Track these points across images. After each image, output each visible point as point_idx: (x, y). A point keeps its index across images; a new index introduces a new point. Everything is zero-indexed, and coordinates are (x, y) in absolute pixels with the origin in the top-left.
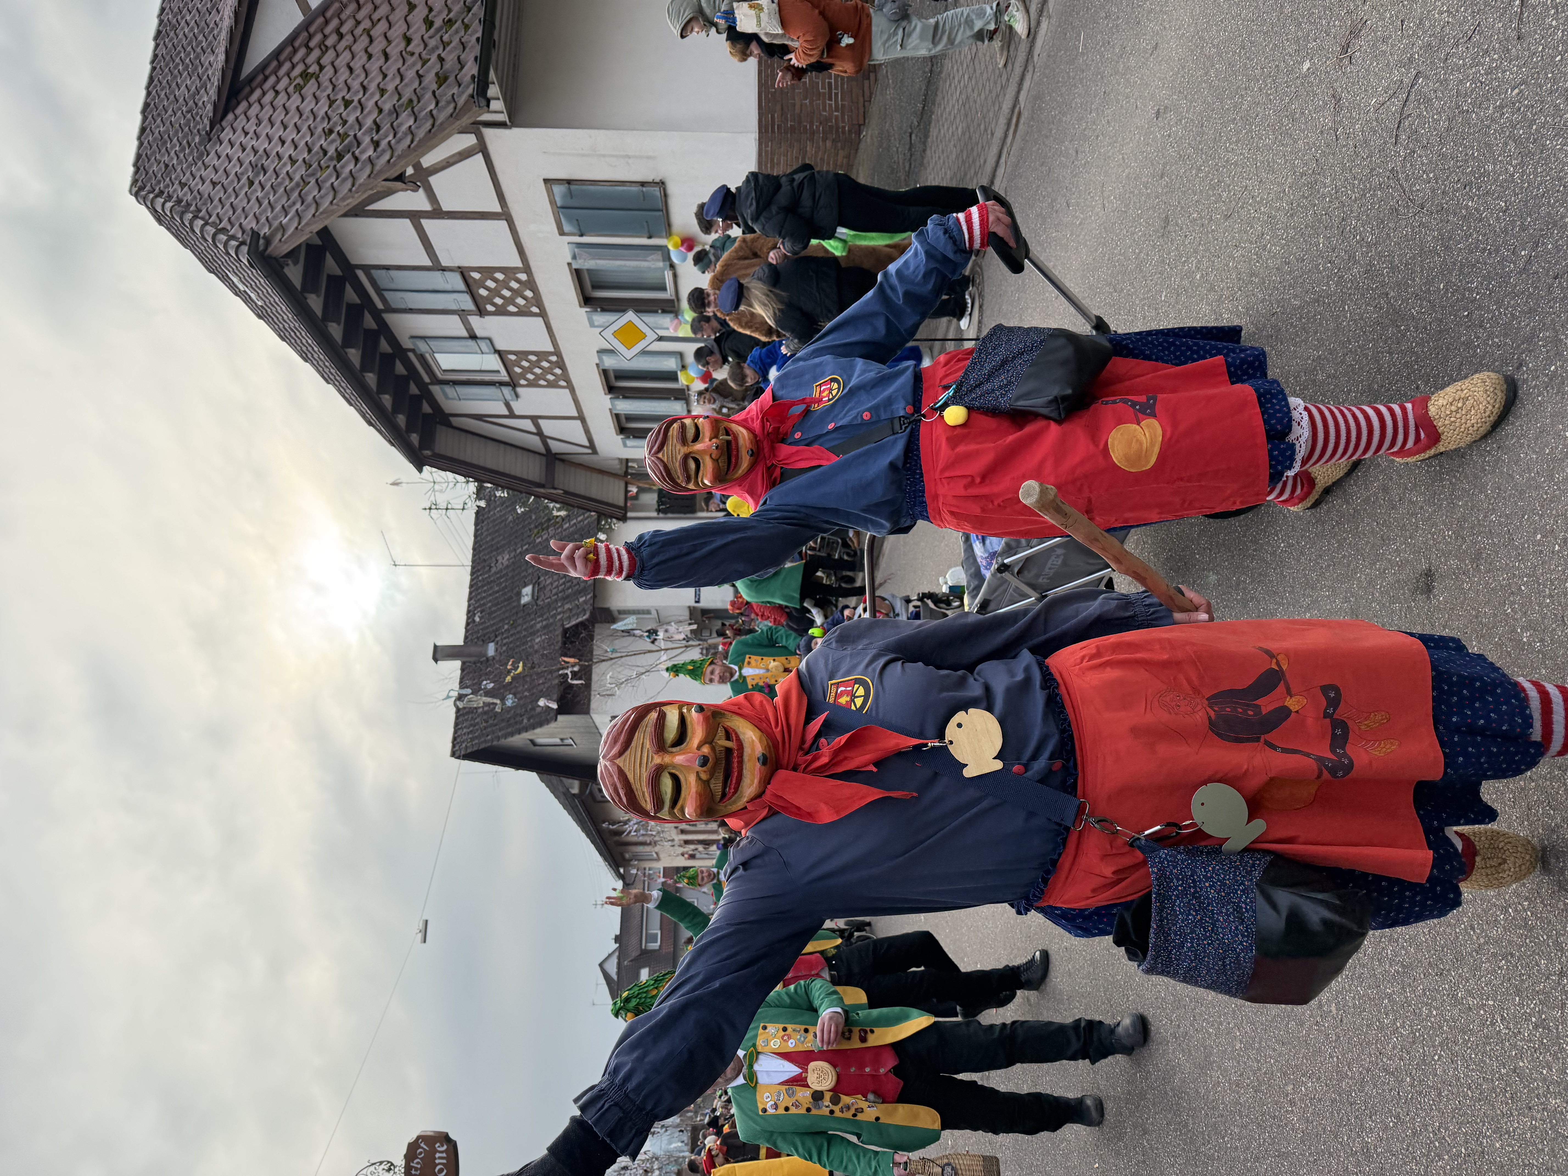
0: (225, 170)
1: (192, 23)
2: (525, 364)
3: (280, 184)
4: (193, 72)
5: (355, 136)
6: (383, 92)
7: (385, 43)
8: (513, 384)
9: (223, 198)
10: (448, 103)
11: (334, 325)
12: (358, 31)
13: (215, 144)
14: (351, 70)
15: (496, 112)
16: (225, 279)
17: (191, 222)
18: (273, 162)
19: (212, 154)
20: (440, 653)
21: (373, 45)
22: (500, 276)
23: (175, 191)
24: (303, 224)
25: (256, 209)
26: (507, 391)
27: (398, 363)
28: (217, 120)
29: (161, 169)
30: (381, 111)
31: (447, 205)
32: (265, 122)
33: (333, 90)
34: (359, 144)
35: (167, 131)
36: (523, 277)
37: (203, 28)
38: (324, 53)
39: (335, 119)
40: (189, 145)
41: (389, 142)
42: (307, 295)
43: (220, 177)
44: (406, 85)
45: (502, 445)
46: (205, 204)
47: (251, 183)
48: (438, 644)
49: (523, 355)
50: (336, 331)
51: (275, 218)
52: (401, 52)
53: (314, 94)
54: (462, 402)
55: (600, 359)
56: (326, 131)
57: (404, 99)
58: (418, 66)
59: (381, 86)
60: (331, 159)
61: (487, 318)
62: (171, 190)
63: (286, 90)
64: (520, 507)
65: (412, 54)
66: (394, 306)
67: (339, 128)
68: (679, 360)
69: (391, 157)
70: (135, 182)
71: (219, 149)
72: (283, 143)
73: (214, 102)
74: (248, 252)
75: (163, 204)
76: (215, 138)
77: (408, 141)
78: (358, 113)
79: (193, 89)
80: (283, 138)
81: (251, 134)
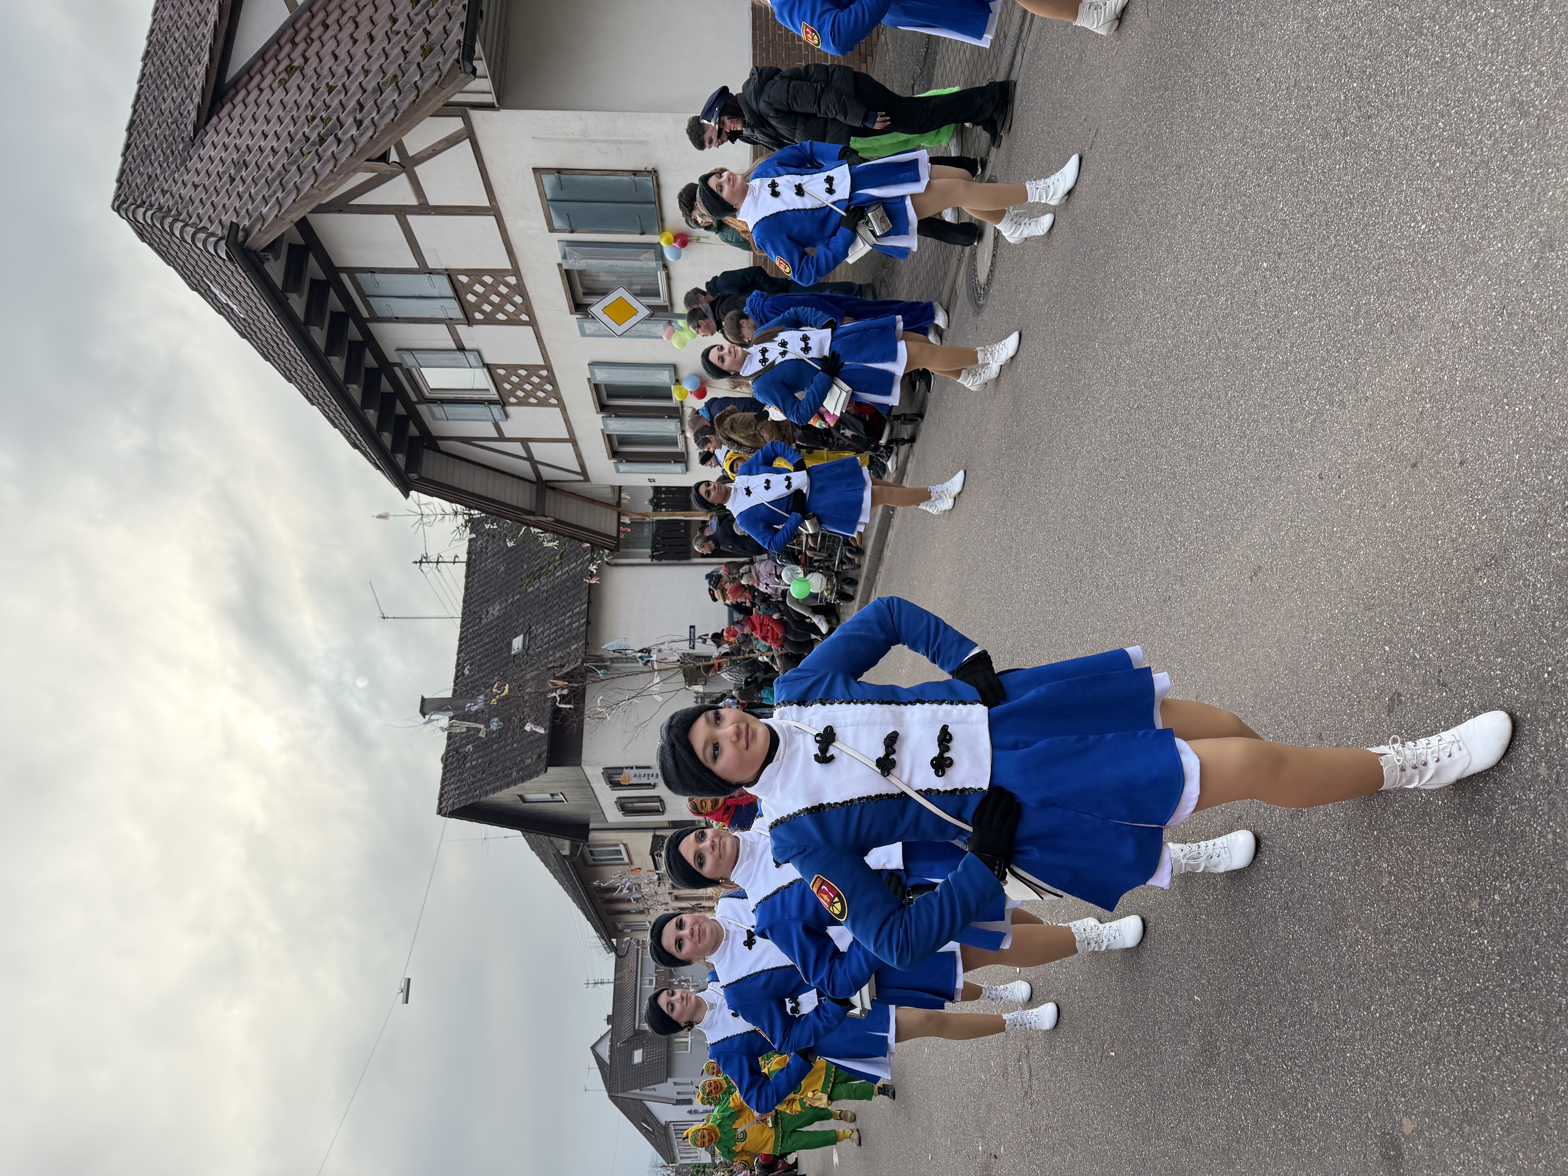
0: (207, 171)
1: (180, 39)
2: (515, 379)
3: (262, 176)
4: (180, 84)
5: (338, 118)
6: (366, 72)
7: (371, 27)
8: (502, 403)
9: (204, 198)
10: (433, 71)
11: (317, 329)
12: (344, 20)
13: (199, 149)
14: (336, 57)
15: (483, 92)
16: (207, 294)
17: (172, 225)
18: (255, 156)
19: (195, 158)
20: (427, 707)
21: (358, 30)
22: (488, 279)
23: (157, 199)
24: (283, 210)
25: (237, 204)
26: (496, 410)
27: (384, 378)
28: (200, 126)
29: (144, 181)
30: (365, 91)
31: (433, 200)
32: (249, 119)
33: (318, 78)
34: (342, 126)
35: (152, 144)
36: (512, 280)
37: (191, 42)
38: (309, 46)
39: (319, 104)
40: (173, 153)
41: (373, 118)
42: (288, 294)
43: (202, 179)
44: (391, 63)
45: (491, 472)
46: (186, 207)
47: (232, 180)
48: (426, 696)
49: (512, 369)
50: (319, 336)
51: (256, 209)
52: (387, 32)
53: (298, 86)
54: (450, 423)
55: (592, 373)
56: (309, 118)
57: (389, 75)
58: (404, 43)
59: (366, 67)
60: (314, 144)
61: (476, 328)
62: (153, 199)
63: (270, 86)
64: (511, 540)
65: (398, 33)
66: (380, 314)
67: (323, 114)
68: (673, 373)
69: (375, 133)
70: (117, 197)
71: (202, 152)
72: (266, 136)
73: (199, 105)
74: (226, 245)
75: (144, 214)
76: (197, 142)
77: (392, 115)
78: (342, 96)
79: (179, 101)
80: (266, 133)
81: (235, 133)
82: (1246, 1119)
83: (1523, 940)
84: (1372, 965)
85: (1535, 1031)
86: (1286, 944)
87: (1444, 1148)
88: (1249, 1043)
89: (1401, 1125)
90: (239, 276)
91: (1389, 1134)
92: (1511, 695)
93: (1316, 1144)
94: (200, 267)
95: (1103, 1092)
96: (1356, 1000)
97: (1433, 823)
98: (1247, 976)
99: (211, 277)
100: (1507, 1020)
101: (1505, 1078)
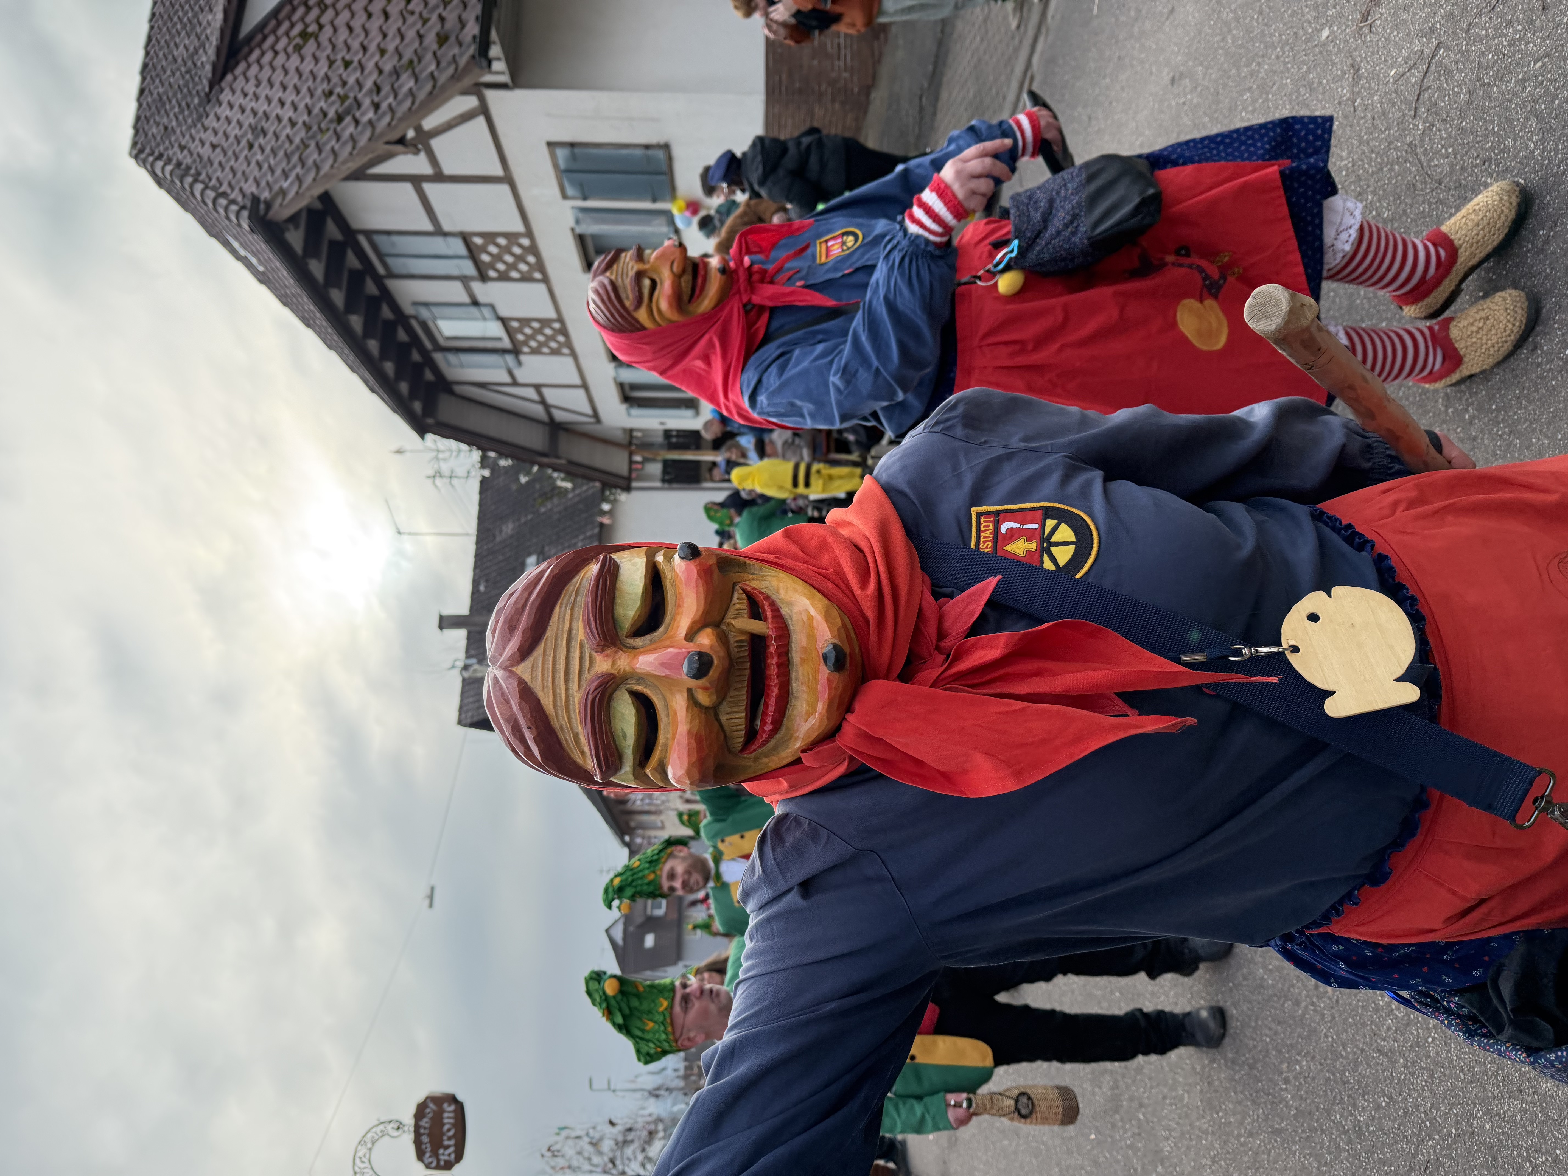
0: (225, 132)
2: (528, 331)
3: (280, 147)
4: (191, 31)
5: (355, 98)
6: (383, 52)
8: (515, 351)
9: (223, 161)
10: (449, 64)
11: (336, 291)
13: (214, 106)
14: (351, 29)
15: (497, 73)
16: (226, 244)
17: (191, 186)
18: (273, 124)
20: (445, 623)
22: (502, 241)
23: (175, 153)
24: (303, 188)
25: (256, 173)
26: (510, 359)
27: (400, 329)
28: (216, 81)
29: (160, 131)
30: (381, 72)
31: (448, 170)
32: (264, 83)
33: (333, 50)
34: (359, 106)
35: (166, 93)
36: (525, 242)
38: (323, 12)
39: (335, 80)
40: (189, 107)
41: (390, 104)
42: (308, 260)
43: (220, 140)
45: (505, 414)
46: (205, 167)
47: (251, 146)
48: (443, 613)
49: (525, 322)
51: (276, 181)
52: (401, 12)
53: (314, 55)
54: (466, 370)
56: (326, 92)
57: (405, 60)
58: (419, 25)
59: (381, 46)
60: (331, 121)
61: (490, 284)
62: (171, 152)
63: (285, 50)
64: (524, 476)
65: (412, 13)
66: (395, 272)
67: (339, 89)
69: (392, 120)
70: (134, 144)
71: (219, 111)
72: (283, 105)
73: (213, 58)
74: (248, 216)
75: (163, 168)
76: (214, 100)
77: (408, 103)
78: (358, 74)
79: (191, 49)
80: (283, 99)
81: (250, 95)
90: (261, 244)
99: (231, 234)
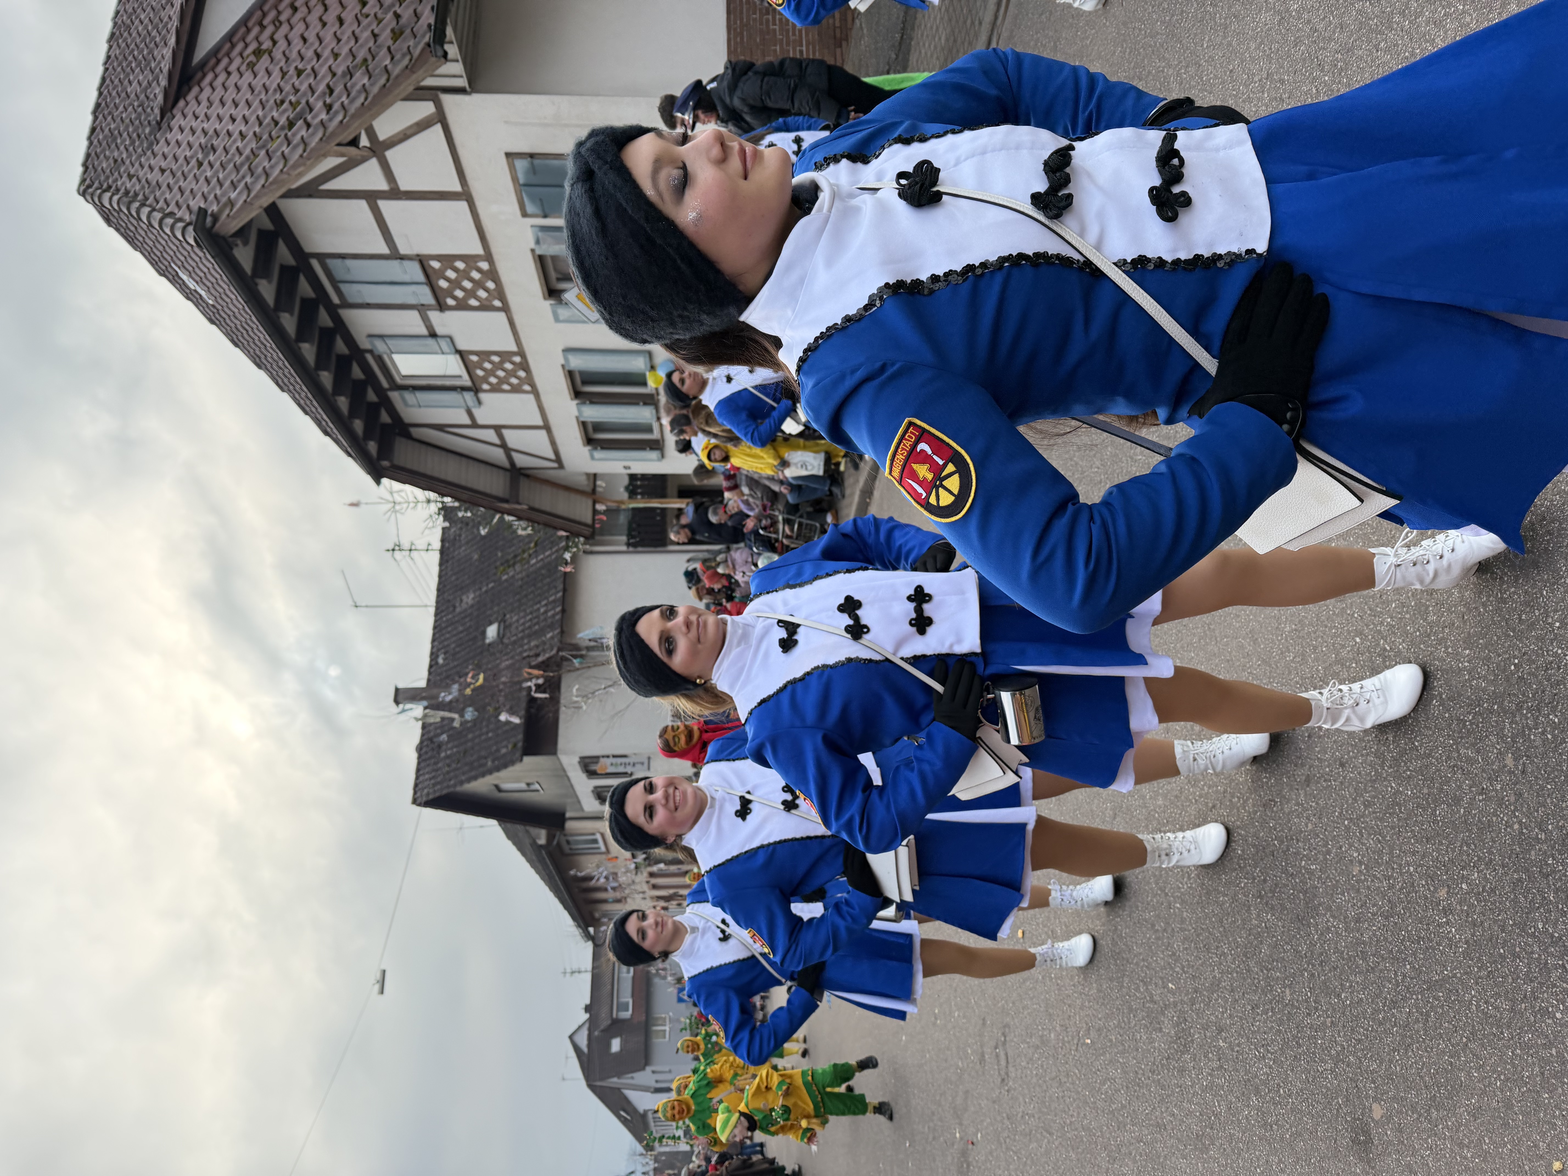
0: (174, 156)
1: (146, 21)
2: (488, 365)
3: (230, 161)
4: (146, 67)
5: (307, 102)
6: (336, 56)
7: (340, 9)
8: (475, 389)
9: (171, 182)
10: (404, 55)
11: (287, 315)
13: (165, 132)
14: (305, 40)
15: (454, 76)
17: (138, 212)
18: (223, 140)
19: (162, 141)
20: (401, 696)
21: (327, 13)
22: (460, 265)
23: (123, 184)
24: (252, 195)
25: (205, 189)
26: (469, 397)
27: (355, 365)
28: (167, 109)
29: (110, 165)
30: (334, 75)
31: (405, 184)
32: (217, 102)
33: (286, 62)
34: (311, 110)
35: (118, 128)
36: (484, 266)
37: (157, 24)
38: (277, 28)
39: (288, 88)
40: (139, 136)
41: (342, 103)
42: (258, 281)
43: (169, 163)
45: (465, 460)
46: (153, 192)
47: (200, 164)
48: (400, 686)
49: (485, 355)
50: (289, 322)
51: (224, 194)
52: (356, 16)
53: (267, 69)
54: (423, 410)
55: (566, 359)
56: (278, 102)
57: (359, 59)
58: (374, 26)
59: (335, 50)
60: (282, 128)
61: (448, 314)
62: (119, 183)
63: (238, 69)
64: (484, 528)
65: (367, 16)
66: (351, 300)
67: (291, 97)
68: (648, 359)
69: (345, 117)
70: (83, 181)
71: (169, 136)
72: (234, 120)
73: (165, 88)
74: (195, 230)
75: (111, 199)
76: (164, 125)
77: (362, 99)
78: (311, 80)
79: (145, 84)
80: (234, 116)
81: (202, 117)
82: (1220, 1106)
83: (1490, 928)
84: (1343, 952)
85: (1502, 1018)
86: (1259, 933)
87: (1413, 1133)
88: (1223, 1030)
89: (1371, 1110)
90: (208, 263)
91: (1359, 1119)
92: (1478, 687)
93: (1287, 1130)
94: (167, 253)
95: (1079, 1079)
96: (1328, 988)
97: (1401, 812)
98: (1221, 964)
99: (179, 263)
100: (1474, 1007)
101: (1472, 1064)
